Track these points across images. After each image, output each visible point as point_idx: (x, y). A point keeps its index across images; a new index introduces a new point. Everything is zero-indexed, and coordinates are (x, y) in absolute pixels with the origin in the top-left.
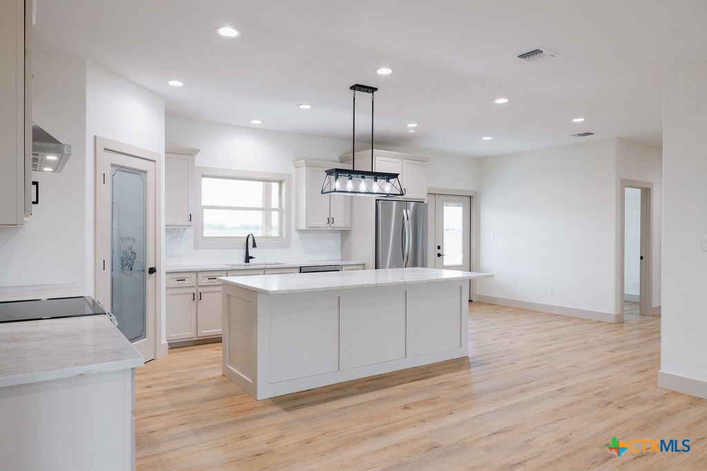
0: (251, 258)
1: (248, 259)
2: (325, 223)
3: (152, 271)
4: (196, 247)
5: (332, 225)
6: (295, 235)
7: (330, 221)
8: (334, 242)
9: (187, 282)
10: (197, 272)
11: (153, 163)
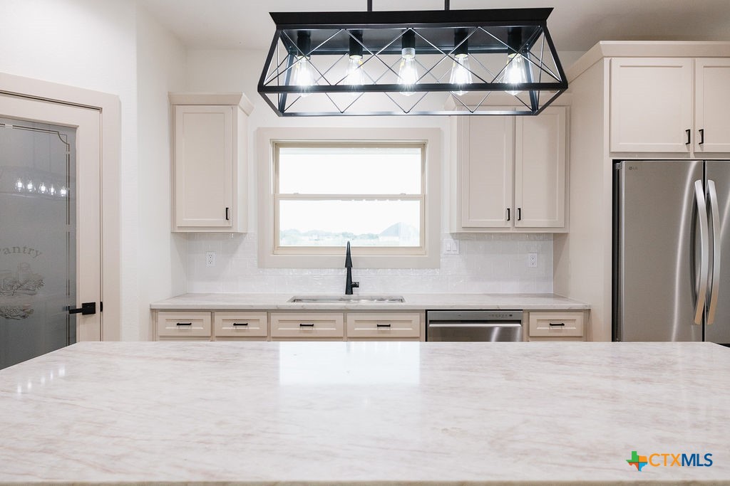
0: (356, 286)
1: (351, 286)
2: (501, 220)
3: (89, 309)
4: (261, 265)
5: (519, 224)
6: (449, 244)
7: (514, 214)
8: (535, 259)
9: (196, 328)
10: (212, 311)
11: (98, 112)
